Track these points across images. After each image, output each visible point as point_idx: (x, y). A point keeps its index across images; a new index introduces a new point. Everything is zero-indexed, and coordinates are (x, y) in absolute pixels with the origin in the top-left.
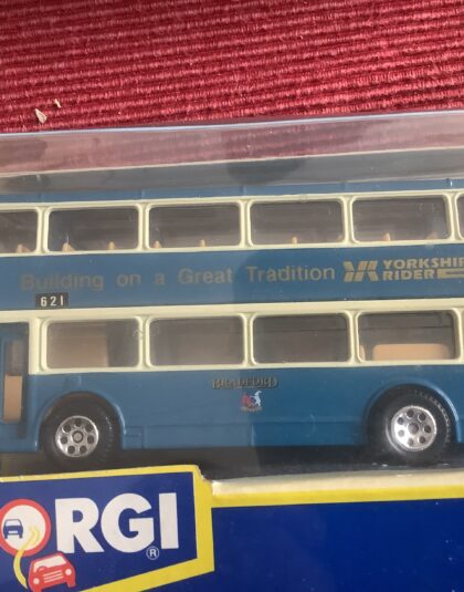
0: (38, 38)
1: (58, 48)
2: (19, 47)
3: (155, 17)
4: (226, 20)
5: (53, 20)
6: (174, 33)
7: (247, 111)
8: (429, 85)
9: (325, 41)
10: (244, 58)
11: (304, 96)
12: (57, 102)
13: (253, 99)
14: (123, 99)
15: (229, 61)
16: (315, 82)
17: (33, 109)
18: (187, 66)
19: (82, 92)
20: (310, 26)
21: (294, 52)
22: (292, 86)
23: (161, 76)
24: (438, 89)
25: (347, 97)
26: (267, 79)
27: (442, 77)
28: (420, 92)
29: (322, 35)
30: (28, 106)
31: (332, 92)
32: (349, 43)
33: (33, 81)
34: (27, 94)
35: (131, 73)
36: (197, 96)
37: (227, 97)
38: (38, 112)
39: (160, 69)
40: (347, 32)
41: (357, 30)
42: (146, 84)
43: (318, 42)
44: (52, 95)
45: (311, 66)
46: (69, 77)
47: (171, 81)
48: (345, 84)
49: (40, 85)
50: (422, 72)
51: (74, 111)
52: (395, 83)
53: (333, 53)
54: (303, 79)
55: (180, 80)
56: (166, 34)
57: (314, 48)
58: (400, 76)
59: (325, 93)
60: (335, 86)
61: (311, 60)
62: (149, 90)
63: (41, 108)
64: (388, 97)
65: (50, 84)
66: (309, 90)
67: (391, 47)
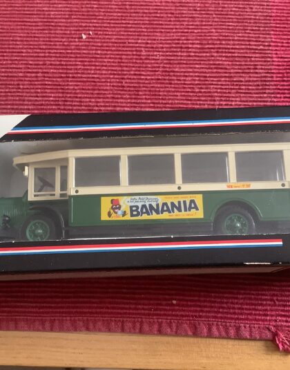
0: (88, 11)
1: (95, 15)
2: (81, 13)
3: (132, 11)
4: (158, 15)
5: (95, 6)
6: (139, 17)
7: (161, 46)
8: (229, 47)
9: (193, 27)
10: (162, 28)
11: (183, 43)
12: (91, 33)
13: (164, 42)
14: (115, 35)
15: (157, 28)
16: (187, 40)
17: (81, 34)
18: (141, 28)
19: (100, 31)
20: (188, 21)
21: (181, 29)
22: (178, 40)
23: (131, 30)
24: (232, 48)
25: (198, 46)
26: (170, 36)
27: (234, 45)
28: (226, 48)
29: (192, 25)
30: (80, 32)
31: (193, 44)
32: (202, 29)
33: (84, 25)
34: (80, 29)
35: (120, 27)
36: (143, 38)
37: (155, 40)
38: (83, 35)
39: (131, 27)
40: (202, 25)
41: (205, 25)
42: (125, 31)
43: (191, 27)
44: (89, 30)
45: (187, 34)
46: (97, 25)
47: (135, 32)
48: (198, 42)
49: (86, 26)
50: (227, 42)
51: (97, 36)
52: (216, 44)
53: (196, 31)
54: (183, 38)
55: (138, 32)
56: (135, 17)
57: (188, 29)
58: (218, 42)
59: (191, 44)
60: (195, 42)
61: (187, 32)
62: (126, 33)
63: (85, 34)
64: (214, 48)
65: (89, 26)
66: (185, 42)
67: (217, 32)
